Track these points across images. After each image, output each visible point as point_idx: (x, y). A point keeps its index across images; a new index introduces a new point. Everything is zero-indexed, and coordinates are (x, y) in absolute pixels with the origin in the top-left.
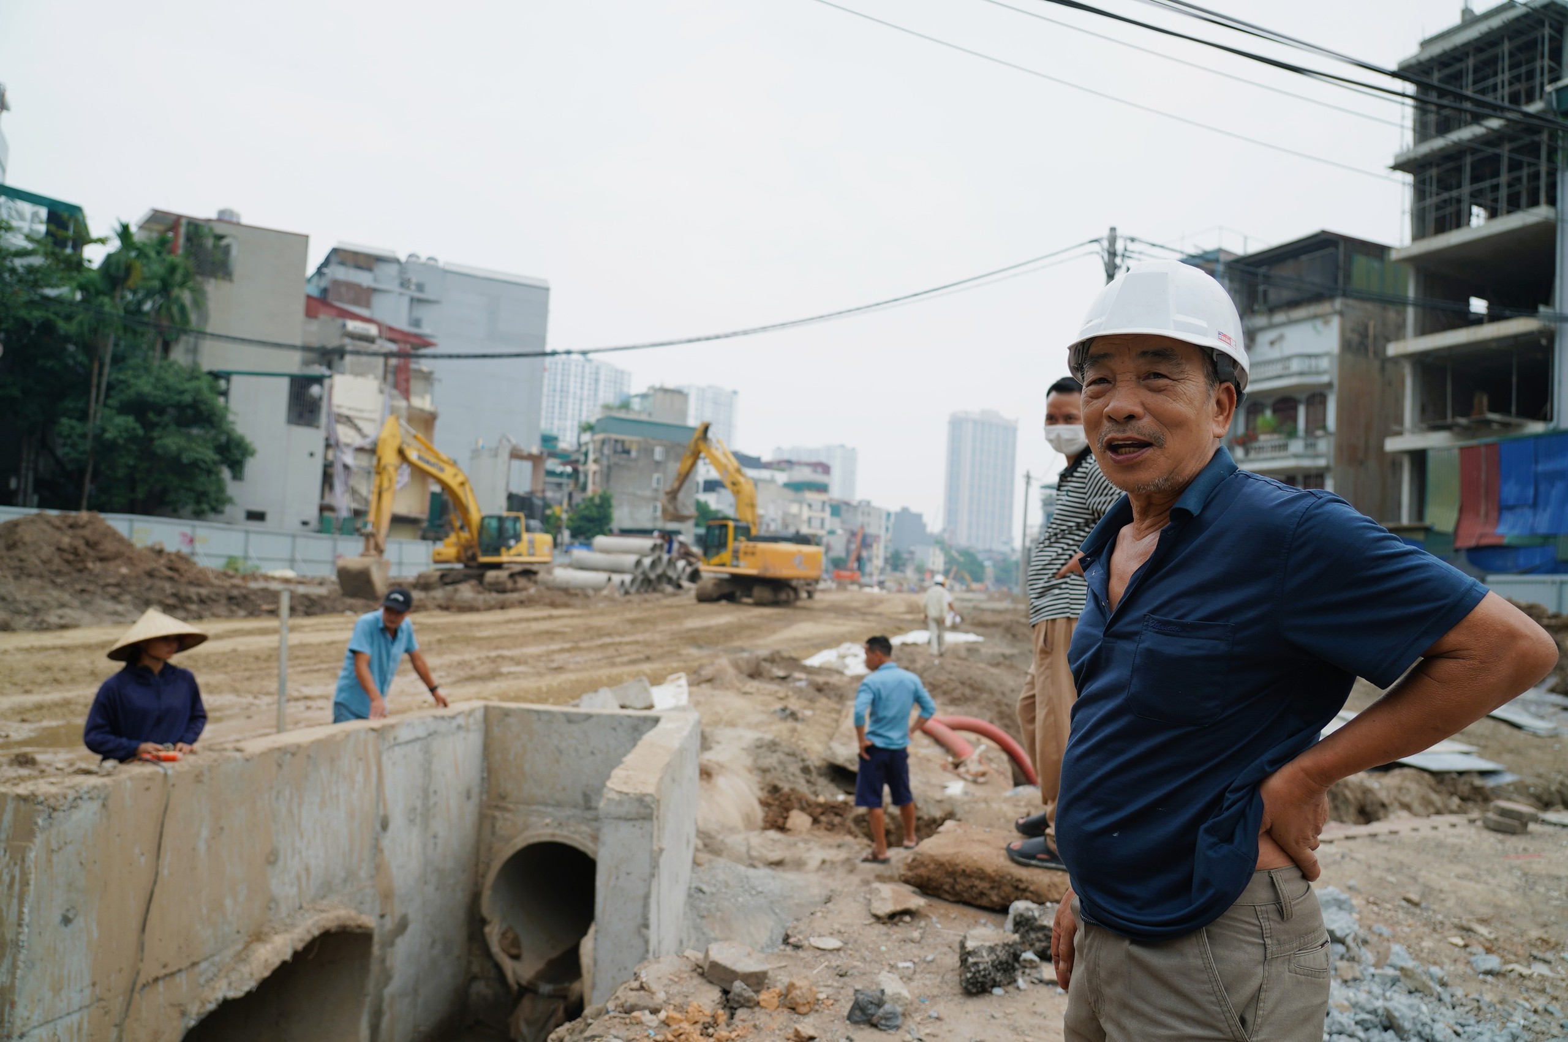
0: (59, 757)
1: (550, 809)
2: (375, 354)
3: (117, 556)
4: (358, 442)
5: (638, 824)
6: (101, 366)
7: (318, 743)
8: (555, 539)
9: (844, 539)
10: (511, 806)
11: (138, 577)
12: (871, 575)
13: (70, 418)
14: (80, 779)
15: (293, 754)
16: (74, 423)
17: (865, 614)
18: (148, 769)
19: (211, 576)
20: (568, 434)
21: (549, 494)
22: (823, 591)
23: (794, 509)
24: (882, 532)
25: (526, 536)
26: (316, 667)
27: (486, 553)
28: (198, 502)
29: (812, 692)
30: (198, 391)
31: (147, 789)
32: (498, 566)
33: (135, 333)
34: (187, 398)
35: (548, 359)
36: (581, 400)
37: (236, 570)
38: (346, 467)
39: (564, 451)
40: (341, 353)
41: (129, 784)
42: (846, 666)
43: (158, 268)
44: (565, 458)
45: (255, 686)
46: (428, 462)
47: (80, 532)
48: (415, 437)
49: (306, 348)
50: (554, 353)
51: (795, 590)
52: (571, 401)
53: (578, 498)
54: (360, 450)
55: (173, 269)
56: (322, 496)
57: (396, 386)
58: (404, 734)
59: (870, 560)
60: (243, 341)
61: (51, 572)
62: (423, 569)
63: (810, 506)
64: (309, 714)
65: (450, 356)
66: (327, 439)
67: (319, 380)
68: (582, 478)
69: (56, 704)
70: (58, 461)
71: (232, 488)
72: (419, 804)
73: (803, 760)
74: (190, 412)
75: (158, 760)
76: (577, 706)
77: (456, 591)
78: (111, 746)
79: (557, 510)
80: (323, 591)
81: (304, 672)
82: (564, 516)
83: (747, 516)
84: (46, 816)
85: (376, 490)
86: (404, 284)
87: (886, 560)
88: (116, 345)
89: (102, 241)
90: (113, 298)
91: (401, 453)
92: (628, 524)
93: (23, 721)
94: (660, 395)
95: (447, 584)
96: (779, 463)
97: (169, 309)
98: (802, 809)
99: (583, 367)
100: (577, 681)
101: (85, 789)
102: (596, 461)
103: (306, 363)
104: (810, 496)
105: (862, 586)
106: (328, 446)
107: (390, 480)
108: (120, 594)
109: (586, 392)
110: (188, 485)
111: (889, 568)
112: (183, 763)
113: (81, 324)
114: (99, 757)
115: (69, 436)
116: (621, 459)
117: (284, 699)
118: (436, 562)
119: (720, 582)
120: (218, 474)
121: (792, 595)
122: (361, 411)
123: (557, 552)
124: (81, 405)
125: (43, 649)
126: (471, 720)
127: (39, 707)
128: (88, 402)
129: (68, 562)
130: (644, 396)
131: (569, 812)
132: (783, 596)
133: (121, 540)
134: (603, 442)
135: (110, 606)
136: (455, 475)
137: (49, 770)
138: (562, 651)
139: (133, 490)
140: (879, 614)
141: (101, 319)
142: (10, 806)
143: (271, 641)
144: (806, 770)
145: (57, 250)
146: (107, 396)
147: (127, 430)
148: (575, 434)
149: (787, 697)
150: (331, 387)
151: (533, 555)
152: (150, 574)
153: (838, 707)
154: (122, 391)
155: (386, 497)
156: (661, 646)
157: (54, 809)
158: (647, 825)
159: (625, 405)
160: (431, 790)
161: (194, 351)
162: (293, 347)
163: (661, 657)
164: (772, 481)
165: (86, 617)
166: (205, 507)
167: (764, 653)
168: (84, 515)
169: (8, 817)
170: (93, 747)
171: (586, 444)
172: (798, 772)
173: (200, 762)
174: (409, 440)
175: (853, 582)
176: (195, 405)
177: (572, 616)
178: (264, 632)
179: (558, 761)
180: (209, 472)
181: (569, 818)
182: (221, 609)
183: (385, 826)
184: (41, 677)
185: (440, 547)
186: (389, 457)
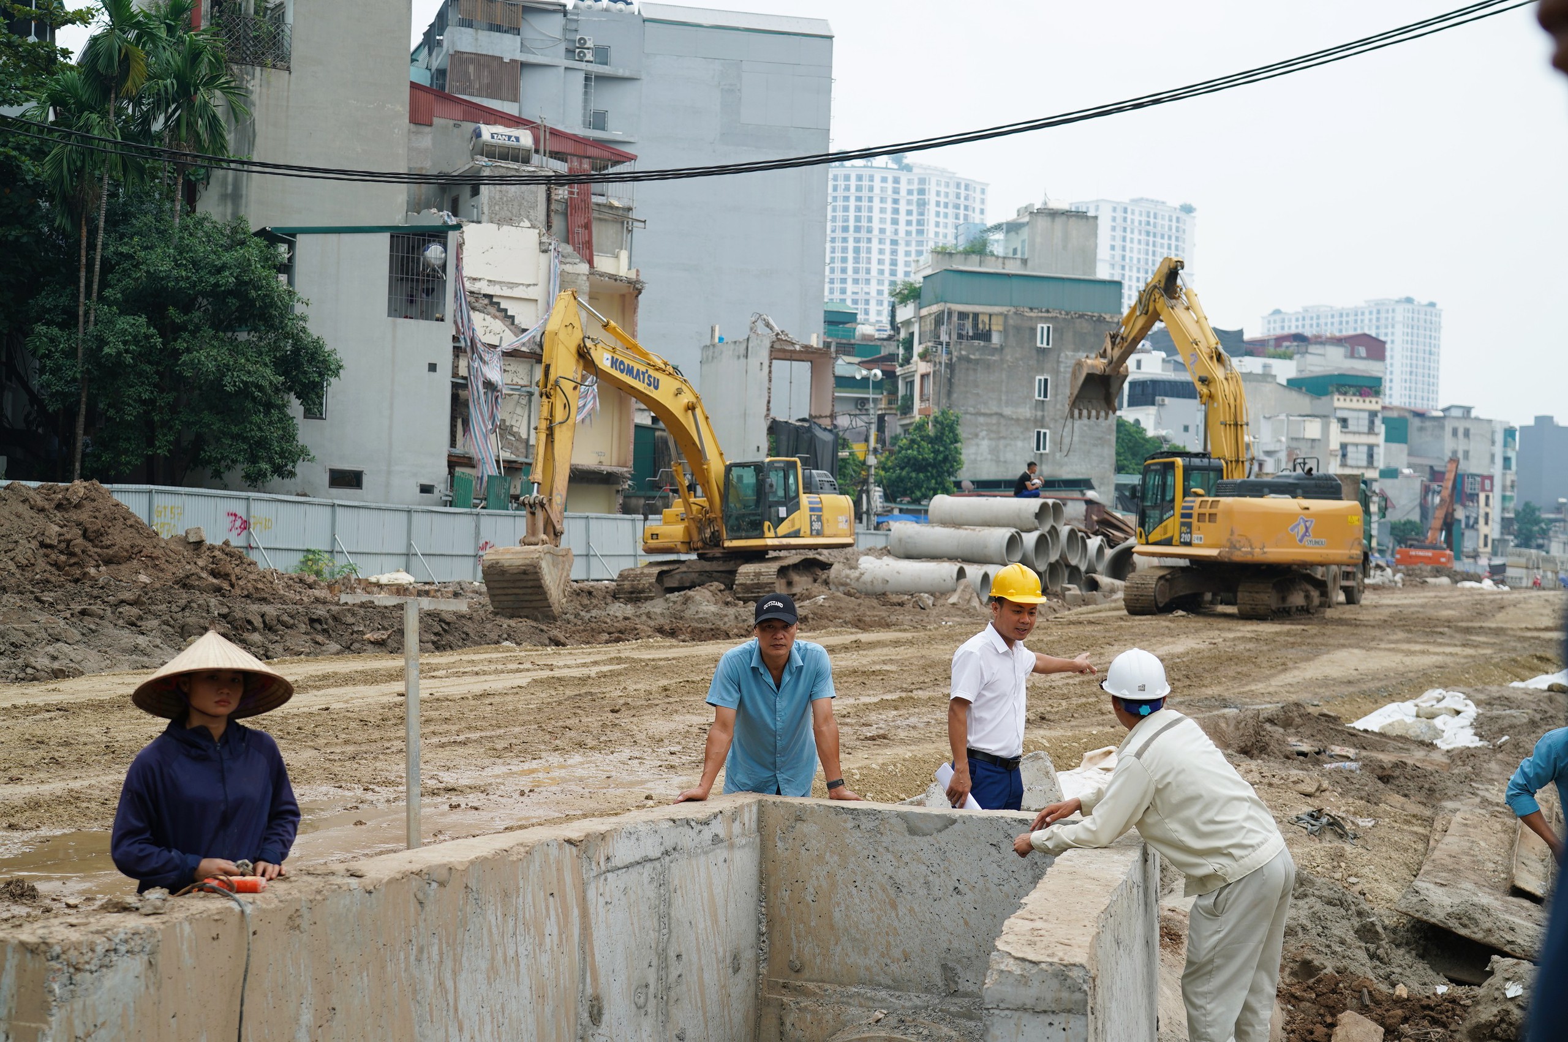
0: (73, 888)
1: (883, 994)
2: (533, 180)
3: (132, 554)
4: (509, 341)
5: (1060, 1020)
6: (93, 233)
7: (480, 863)
8: (857, 503)
9: (1417, 486)
10: (811, 986)
11: (165, 589)
12: (1475, 556)
13: (48, 324)
14: (113, 918)
15: (442, 884)
16: (55, 331)
17: (1468, 631)
18: (215, 904)
19: (279, 585)
20: (873, 307)
21: (843, 421)
22: (1375, 588)
23: (1313, 429)
24: (1497, 470)
25: (805, 499)
26: (461, 738)
27: (736, 534)
28: (254, 459)
29: (1373, 785)
30: (245, 265)
31: (216, 938)
32: (758, 555)
33: (141, 171)
34: (228, 279)
35: (835, 168)
36: (894, 242)
37: (318, 573)
38: (489, 385)
39: (866, 337)
40: (474, 182)
41: (187, 928)
42: (1439, 733)
43: (171, 56)
44: (869, 353)
45: (365, 770)
46: (630, 371)
47: (74, 515)
48: (606, 326)
49: (416, 178)
50: (843, 157)
51: (1321, 586)
52: (875, 245)
53: (895, 426)
54: (512, 354)
55: (194, 56)
56: (453, 443)
57: (568, 238)
58: (623, 851)
59: (1472, 526)
60: (314, 171)
61: (35, 583)
62: (627, 564)
63: (1344, 422)
64: (455, 817)
65: (663, 175)
66: (455, 339)
67: (438, 234)
68: (901, 389)
69: (58, 800)
70: (34, 398)
71: (306, 432)
72: (651, 977)
73: (1360, 914)
74: (233, 302)
75: (229, 889)
76: (920, 803)
77: (687, 600)
78: (154, 863)
79: (859, 449)
80: (461, 606)
81: (443, 746)
82: (872, 460)
83: (1224, 448)
84: (65, 979)
85: (543, 425)
86: (576, 50)
87: (1506, 523)
88: (113, 195)
89: (83, 17)
90: (104, 115)
91: (583, 355)
92: (989, 472)
93: (11, 827)
94: (1042, 223)
95: (671, 590)
96: (1279, 340)
97: (191, 126)
98: (1363, 1010)
99: (896, 180)
100: (915, 760)
101: (122, 936)
102: (923, 356)
103: (416, 206)
104: (1344, 403)
105: (1456, 577)
106: (458, 351)
107: (567, 406)
108: (140, 618)
109: (902, 228)
110: (235, 429)
111: (1512, 541)
112: (267, 895)
113: (58, 162)
114: (135, 883)
115: (49, 356)
116: (973, 350)
117: (416, 790)
118: (650, 551)
119: (1172, 575)
120: (282, 408)
121: (1315, 594)
122: (512, 285)
123: (861, 528)
124: (64, 301)
125: (31, 710)
126: (736, 827)
127: (34, 805)
128: (75, 297)
129: (55, 565)
130: (1012, 228)
131: (916, 999)
132: (1297, 599)
133: (137, 527)
134: (939, 320)
135: (127, 638)
136: (679, 392)
137: (55, 906)
138: (882, 705)
139: (150, 443)
140: (1498, 632)
141: (88, 148)
142: (12, 961)
143: (385, 693)
144: (1367, 933)
145: (15, 38)
146: (104, 284)
147: (136, 340)
148: (886, 309)
149: (1321, 790)
150: (460, 246)
151: (819, 534)
152: (184, 583)
153: (1428, 813)
154: (126, 273)
155: (562, 436)
156: (1065, 697)
157: (77, 970)
158: (1075, 1023)
159: (978, 248)
160: (672, 954)
161: (235, 197)
162: (395, 177)
163: (1069, 716)
164: (1266, 376)
165: (93, 658)
166: (264, 466)
167: (1269, 708)
168: (79, 486)
169: (9, 979)
170: (126, 867)
171: (907, 323)
172: (1351, 937)
173: (295, 894)
174: (597, 332)
175: (1438, 572)
176: (241, 289)
177: (896, 643)
178: (371, 678)
179: (894, 906)
180: (269, 406)
181: (916, 1010)
182: (298, 639)
183: (596, 1015)
184: (33, 756)
185: (655, 523)
186: (565, 365)
